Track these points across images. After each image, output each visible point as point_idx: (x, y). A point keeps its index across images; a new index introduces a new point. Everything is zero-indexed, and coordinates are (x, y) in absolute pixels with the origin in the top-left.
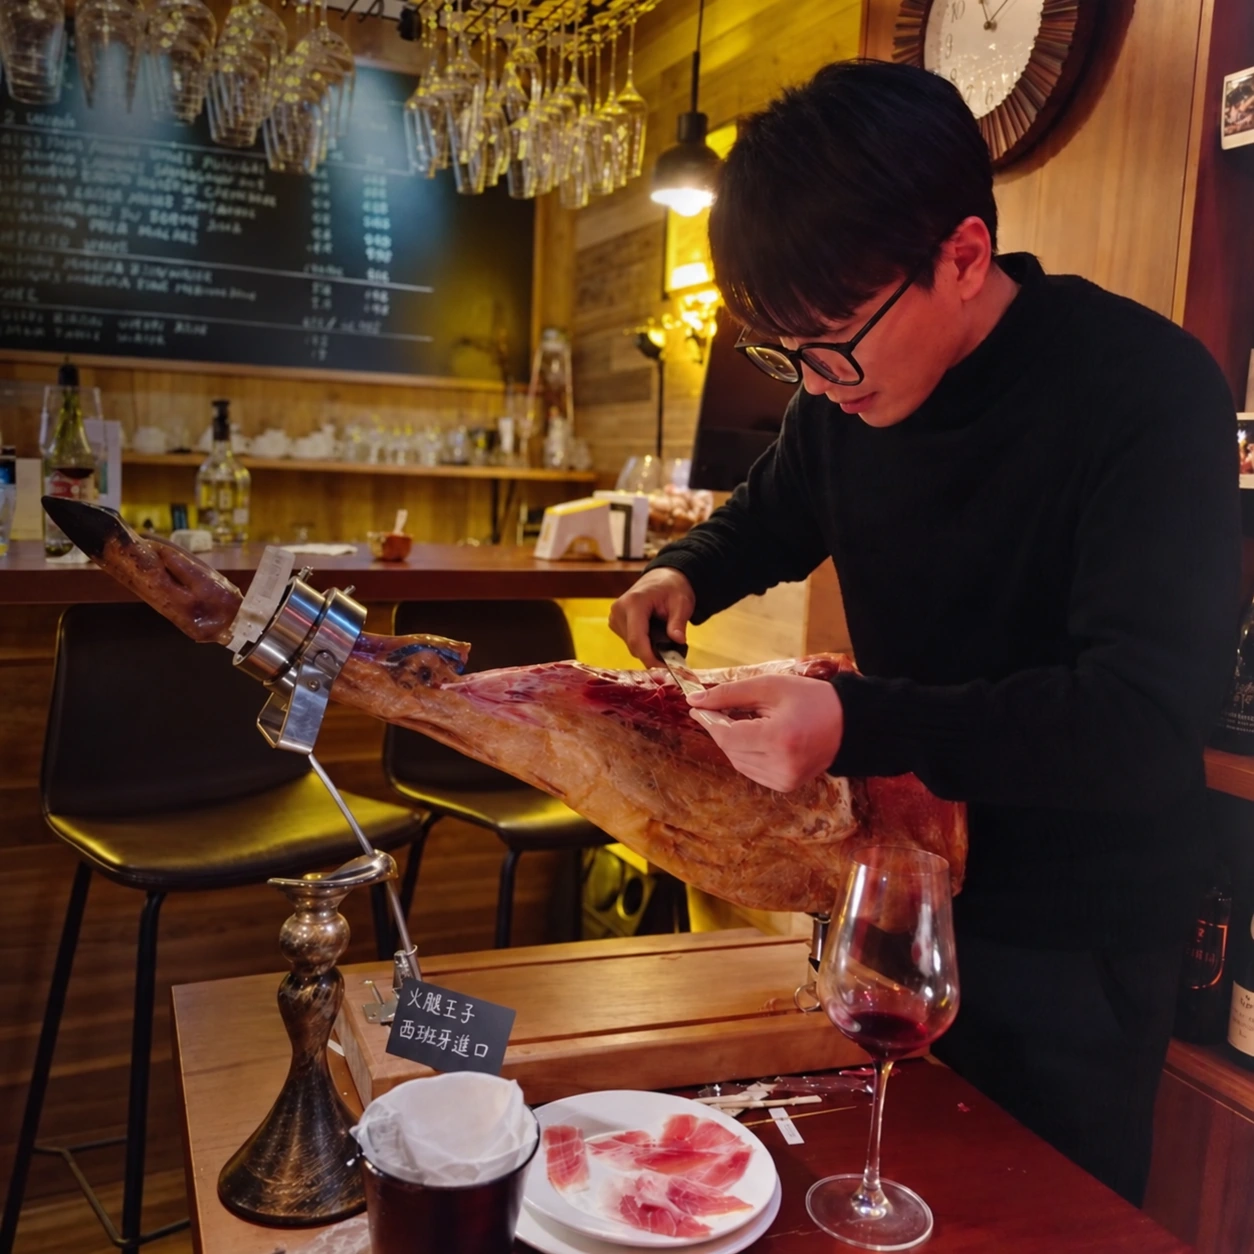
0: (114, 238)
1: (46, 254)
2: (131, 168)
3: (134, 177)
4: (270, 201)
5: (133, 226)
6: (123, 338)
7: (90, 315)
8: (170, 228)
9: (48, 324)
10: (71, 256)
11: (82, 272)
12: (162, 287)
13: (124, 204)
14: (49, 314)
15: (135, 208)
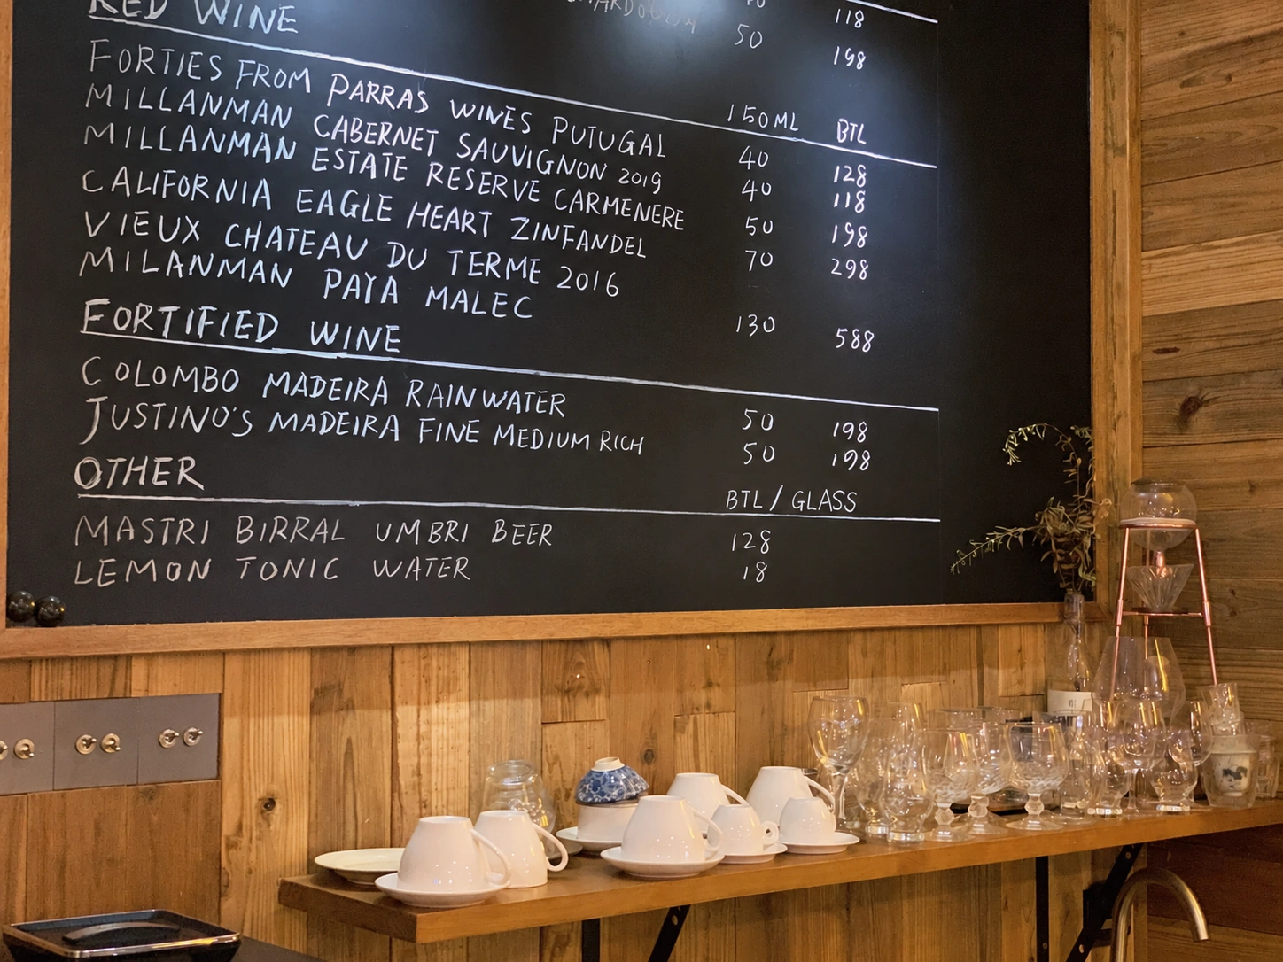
0: (374, 315)
1: (222, 361)
2: (411, 139)
3: (417, 163)
4: (672, 218)
5: (412, 284)
6: (382, 571)
7: (317, 514)
8: (486, 287)
9: (222, 550)
10: (279, 365)
11: (302, 405)
12: (467, 432)
13: (395, 228)
14: (224, 519)
15: (419, 238)
